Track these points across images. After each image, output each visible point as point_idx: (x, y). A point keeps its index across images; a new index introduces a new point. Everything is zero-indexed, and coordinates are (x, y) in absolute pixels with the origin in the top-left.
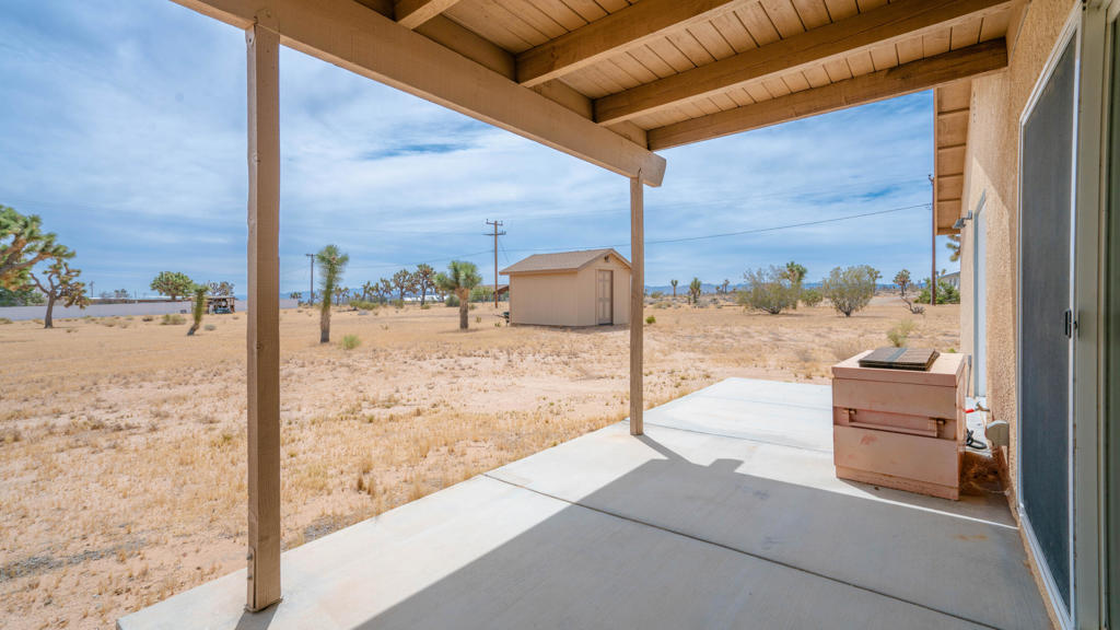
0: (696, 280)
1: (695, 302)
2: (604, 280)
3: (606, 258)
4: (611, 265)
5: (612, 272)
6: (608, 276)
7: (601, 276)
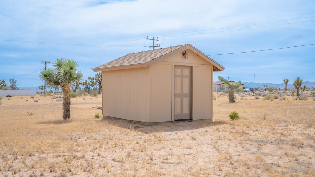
0: (298, 78)
1: (298, 95)
2: (182, 76)
3: (184, 54)
4: (189, 61)
5: (192, 67)
6: (187, 72)
7: (179, 72)
